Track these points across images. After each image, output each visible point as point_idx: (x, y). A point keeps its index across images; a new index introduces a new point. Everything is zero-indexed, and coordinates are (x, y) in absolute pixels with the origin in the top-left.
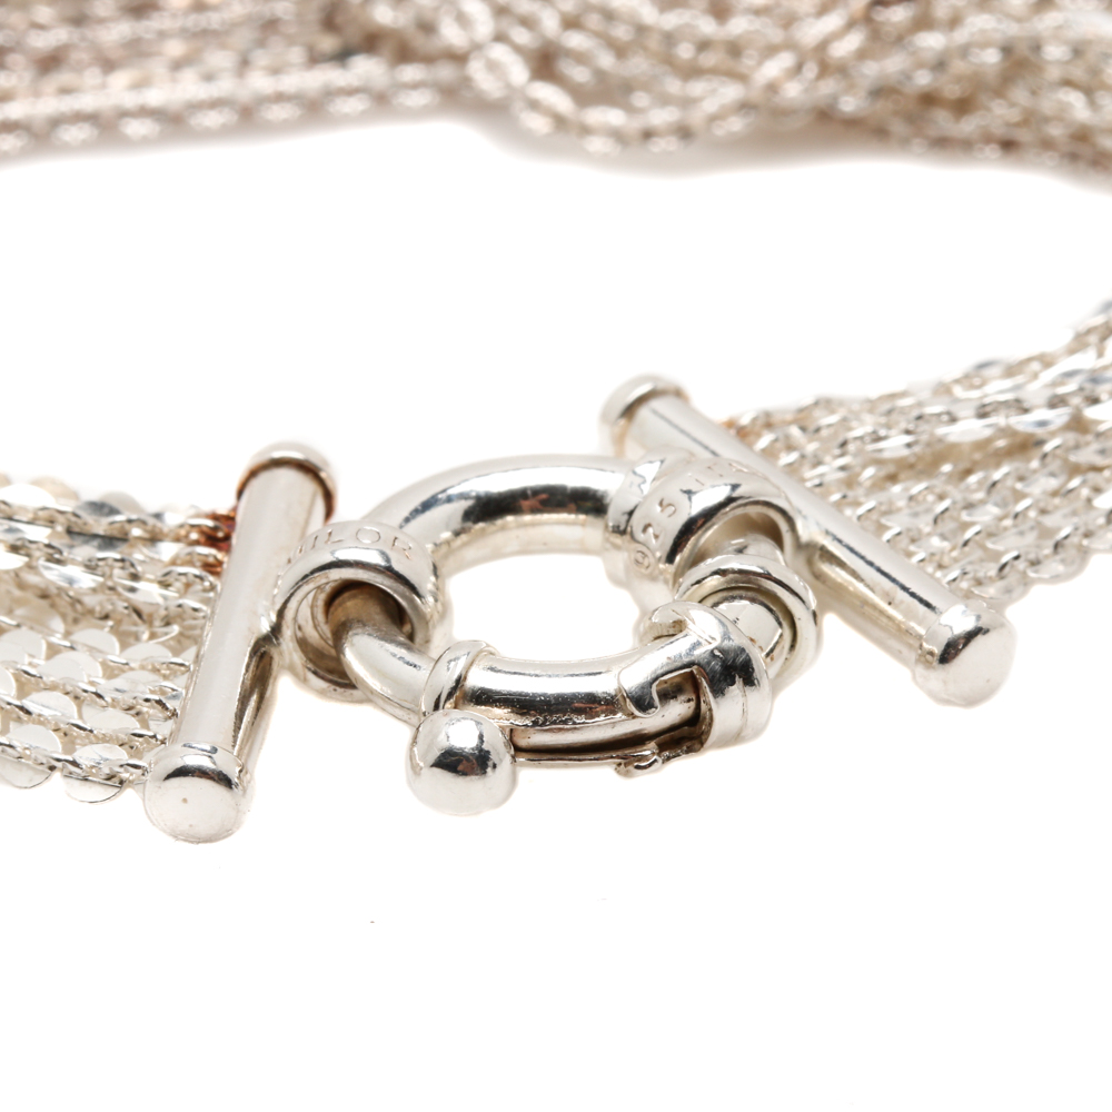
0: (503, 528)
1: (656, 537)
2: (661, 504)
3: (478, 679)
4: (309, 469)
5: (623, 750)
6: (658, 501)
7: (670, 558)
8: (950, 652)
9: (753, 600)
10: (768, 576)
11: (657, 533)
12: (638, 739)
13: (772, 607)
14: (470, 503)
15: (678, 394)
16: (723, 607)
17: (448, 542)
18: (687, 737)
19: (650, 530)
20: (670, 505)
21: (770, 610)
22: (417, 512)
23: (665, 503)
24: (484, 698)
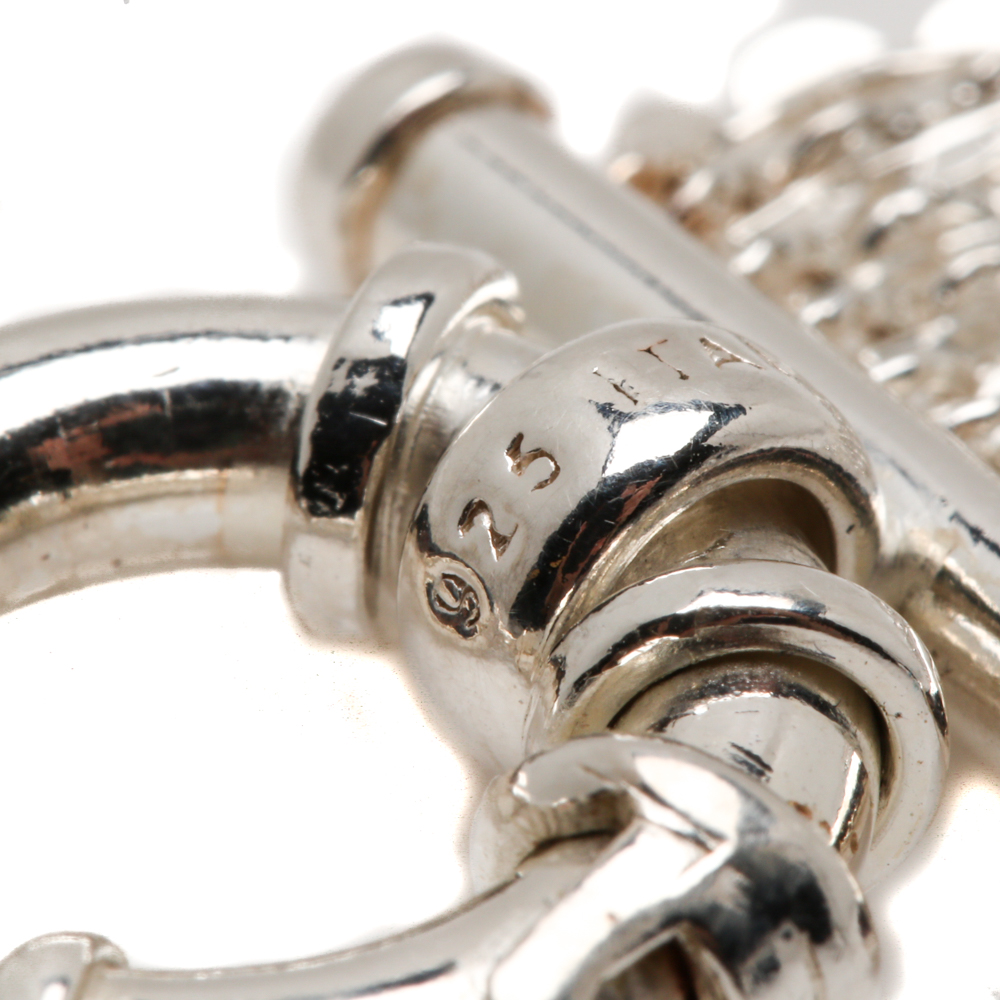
1: (501, 541)
2: (515, 448)
6: (508, 442)
11: (503, 531)
13: (826, 697)
19: (484, 521)
20: (539, 453)
21: (823, 707)
23: (526, 447)
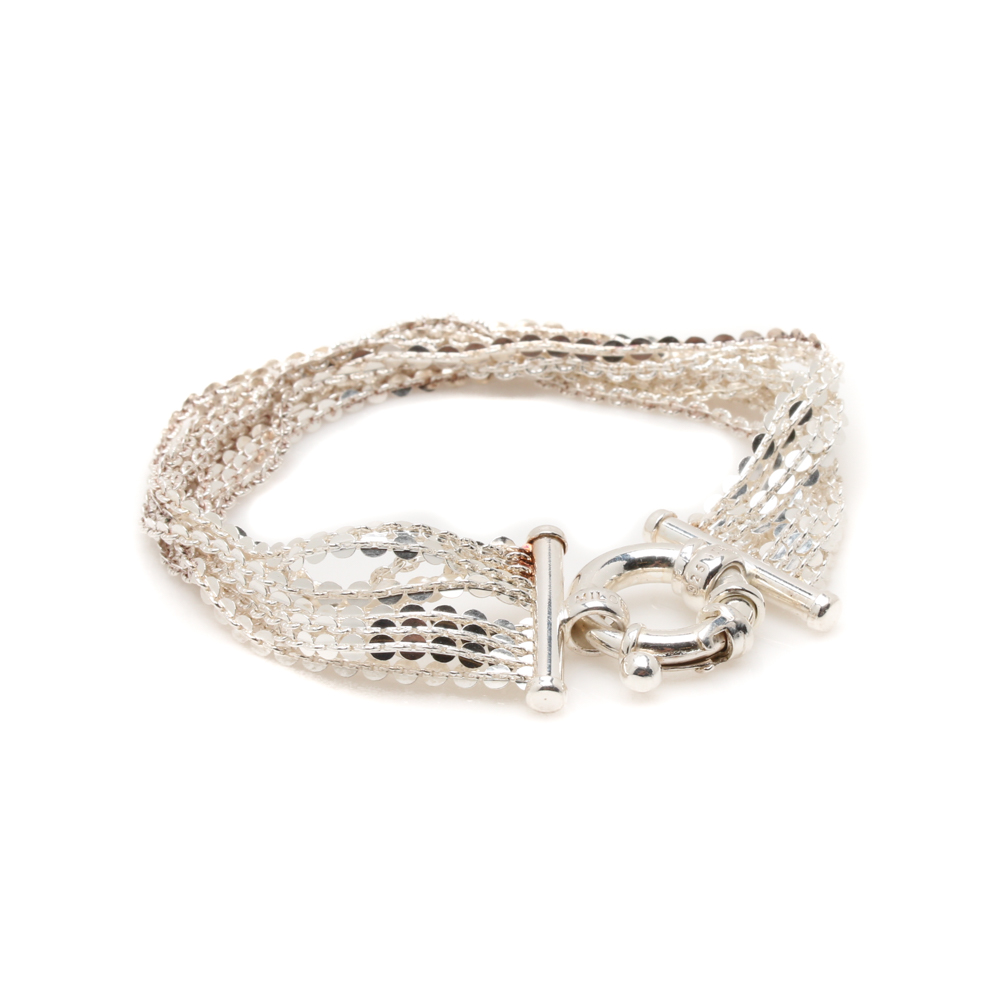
0: (636, 573)
1: (697, 580)
3: (643, 639)
4: (552, 536)
5: (699, 662)
7: (704, 588)
8: (822, 612)
9: (740, 600)
10: (743, 590)
12: (704, 659)
14: (625, 562)
15: (674, 516)
16: (730, 603)
17: (616, 579)
18: (722, 656)
22: (609, 562)
24: (646, 646)
